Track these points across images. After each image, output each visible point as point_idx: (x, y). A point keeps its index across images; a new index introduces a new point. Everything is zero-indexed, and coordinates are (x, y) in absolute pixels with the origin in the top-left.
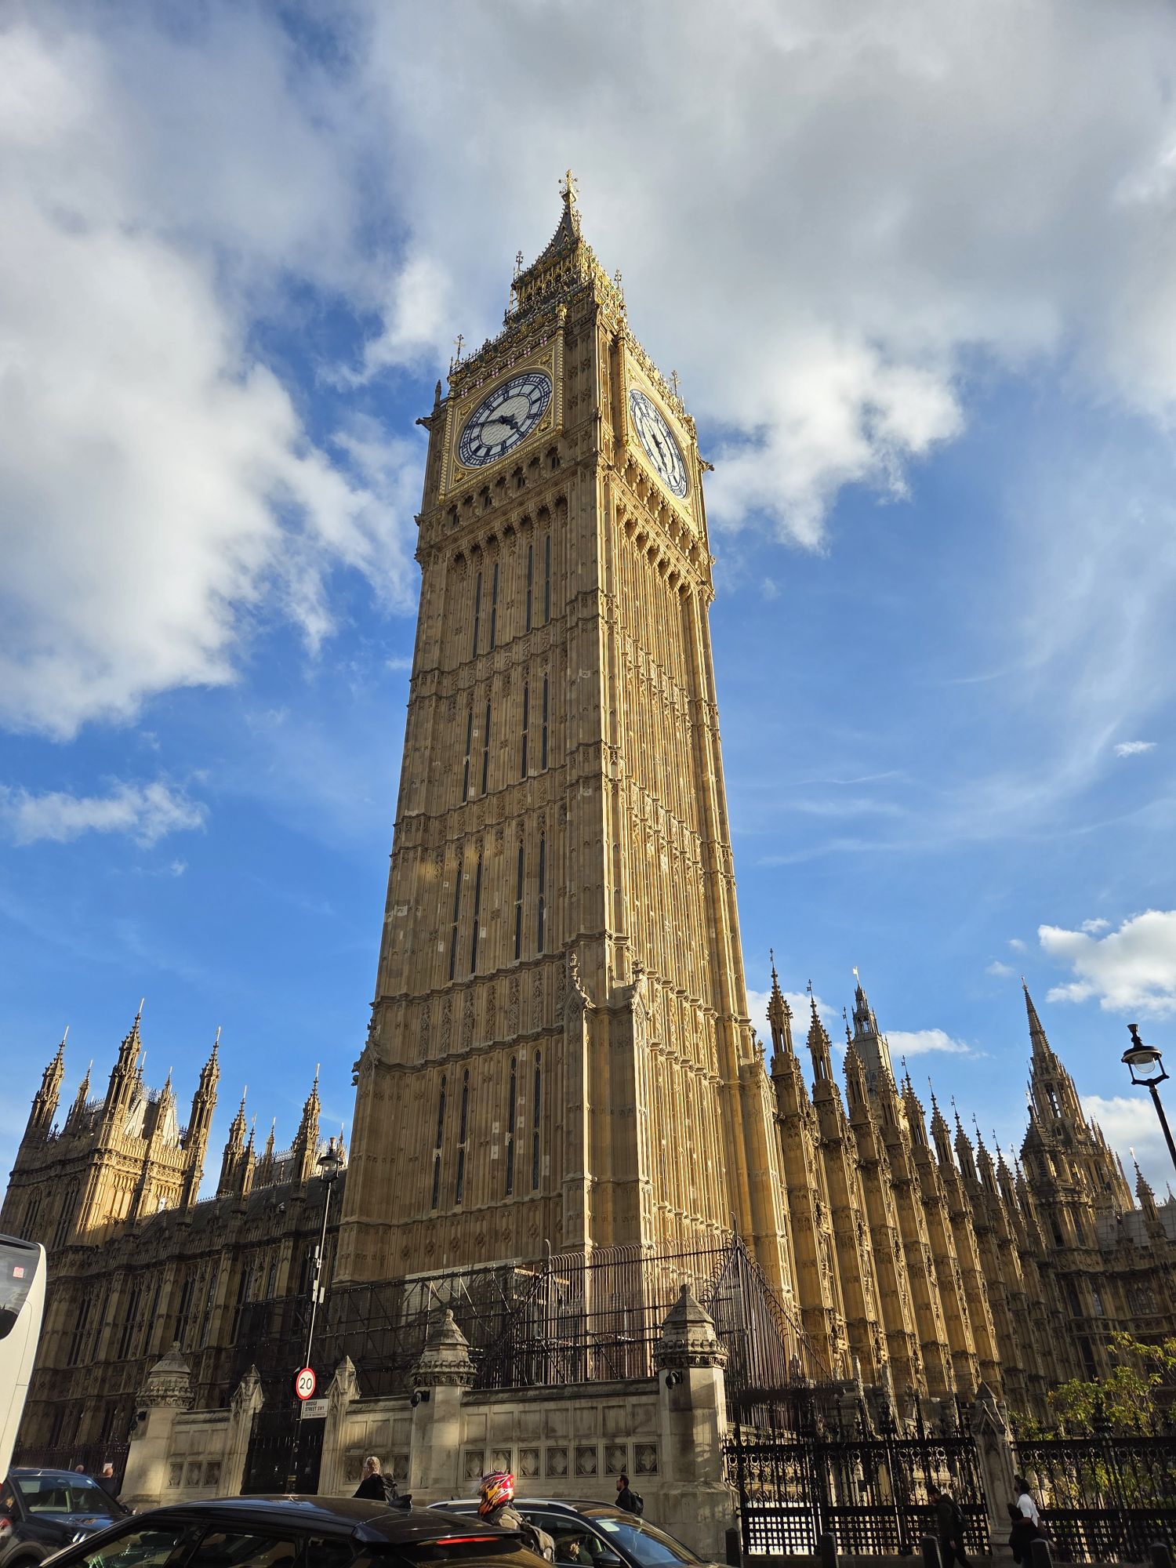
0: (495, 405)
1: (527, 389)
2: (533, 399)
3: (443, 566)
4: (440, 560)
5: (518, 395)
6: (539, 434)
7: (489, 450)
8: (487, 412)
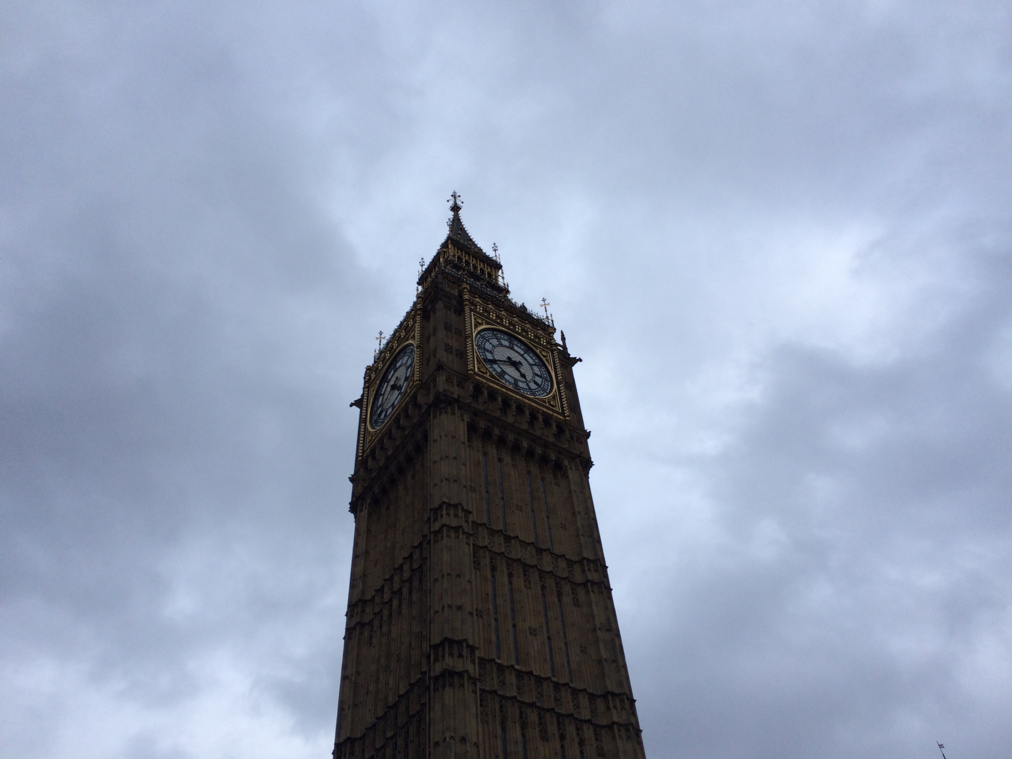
0: (389, 378)
1: (406, 358)
2: (408, 366)
3: (365, 513)
4: (364, 507)
5: (401, 366)
6: (409, 391)
7: (387, 412)
8: (386, 384)
